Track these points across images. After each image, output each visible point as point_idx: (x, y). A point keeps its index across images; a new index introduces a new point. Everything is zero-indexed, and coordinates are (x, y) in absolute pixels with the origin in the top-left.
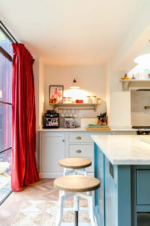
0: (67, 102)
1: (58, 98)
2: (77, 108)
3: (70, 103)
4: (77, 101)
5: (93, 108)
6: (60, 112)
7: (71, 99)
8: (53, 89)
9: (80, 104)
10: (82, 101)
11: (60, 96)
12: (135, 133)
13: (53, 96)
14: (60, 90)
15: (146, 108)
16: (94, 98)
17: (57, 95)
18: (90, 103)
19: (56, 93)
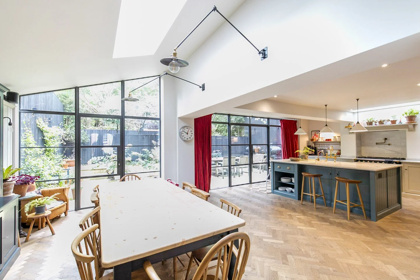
0: (320, 140)
1: (316, 138)
2: (328, 144)
3: (322, 141)
4: (326, 140)
5: (339, 143)
6: (316, 146)
7: (323, 139)
8: (313, 133)
9: (329, 141)
10: (330, 140)
11: (317, 137)
12: (354, 161)
13: (313, 137)
14: (317, 133)
15: (377, 144)
16: (338, 137)
17: (316, 136)
18: (335, 141)
19: (315, 135)
